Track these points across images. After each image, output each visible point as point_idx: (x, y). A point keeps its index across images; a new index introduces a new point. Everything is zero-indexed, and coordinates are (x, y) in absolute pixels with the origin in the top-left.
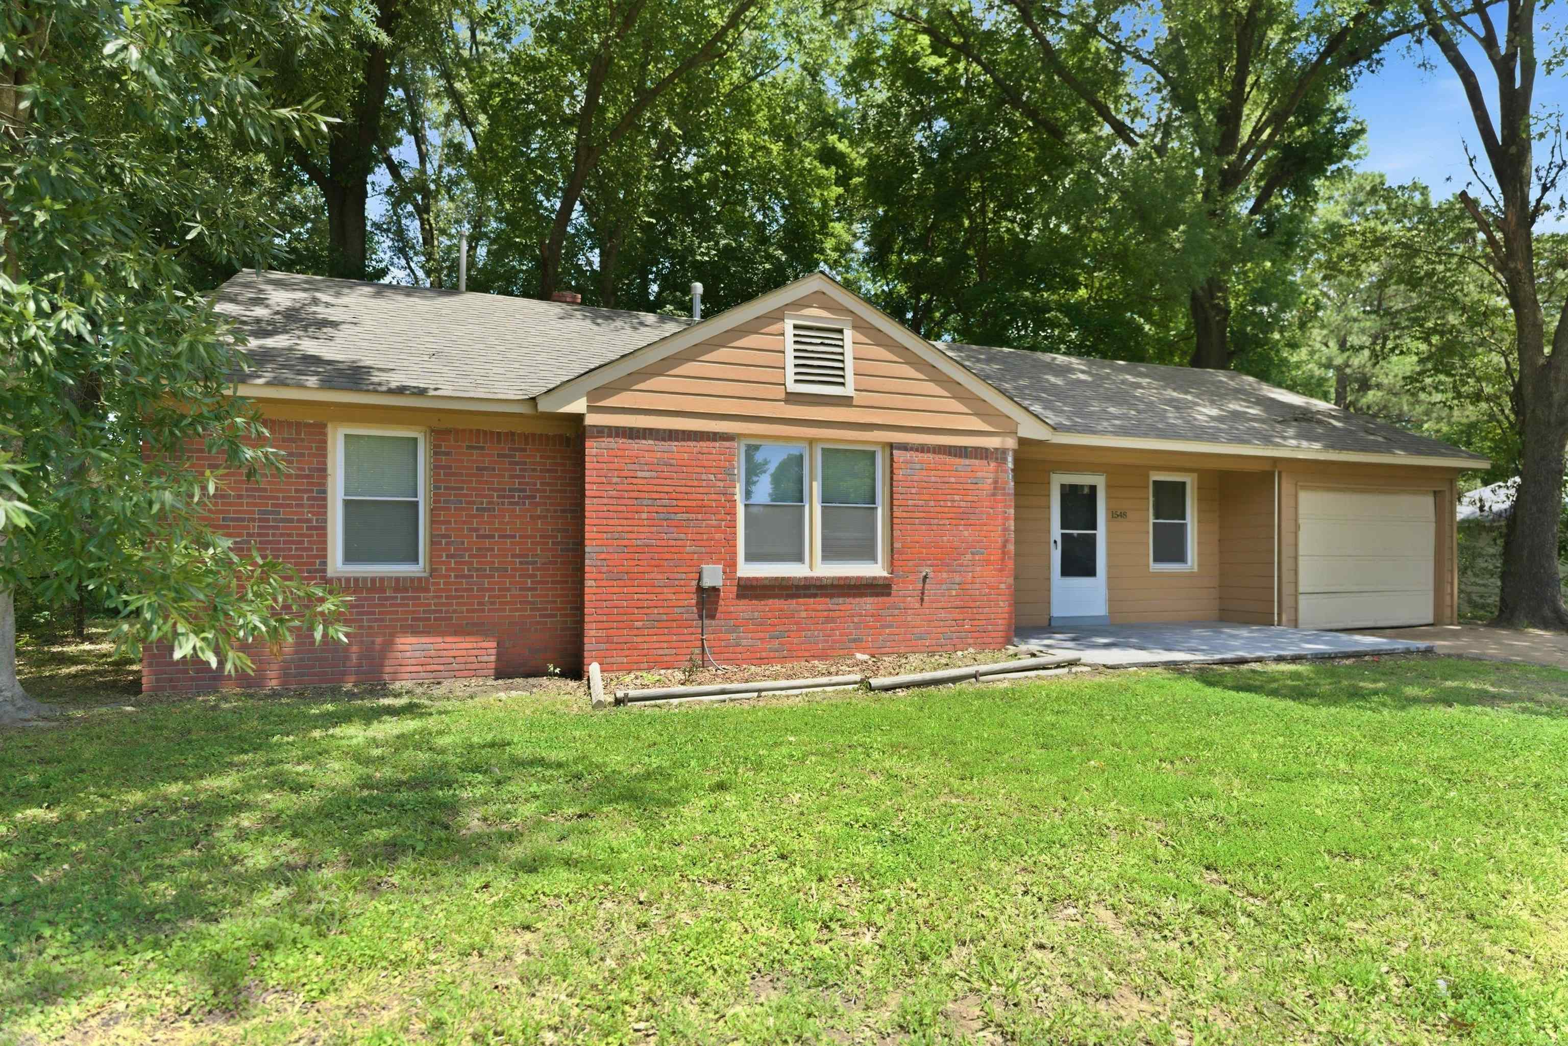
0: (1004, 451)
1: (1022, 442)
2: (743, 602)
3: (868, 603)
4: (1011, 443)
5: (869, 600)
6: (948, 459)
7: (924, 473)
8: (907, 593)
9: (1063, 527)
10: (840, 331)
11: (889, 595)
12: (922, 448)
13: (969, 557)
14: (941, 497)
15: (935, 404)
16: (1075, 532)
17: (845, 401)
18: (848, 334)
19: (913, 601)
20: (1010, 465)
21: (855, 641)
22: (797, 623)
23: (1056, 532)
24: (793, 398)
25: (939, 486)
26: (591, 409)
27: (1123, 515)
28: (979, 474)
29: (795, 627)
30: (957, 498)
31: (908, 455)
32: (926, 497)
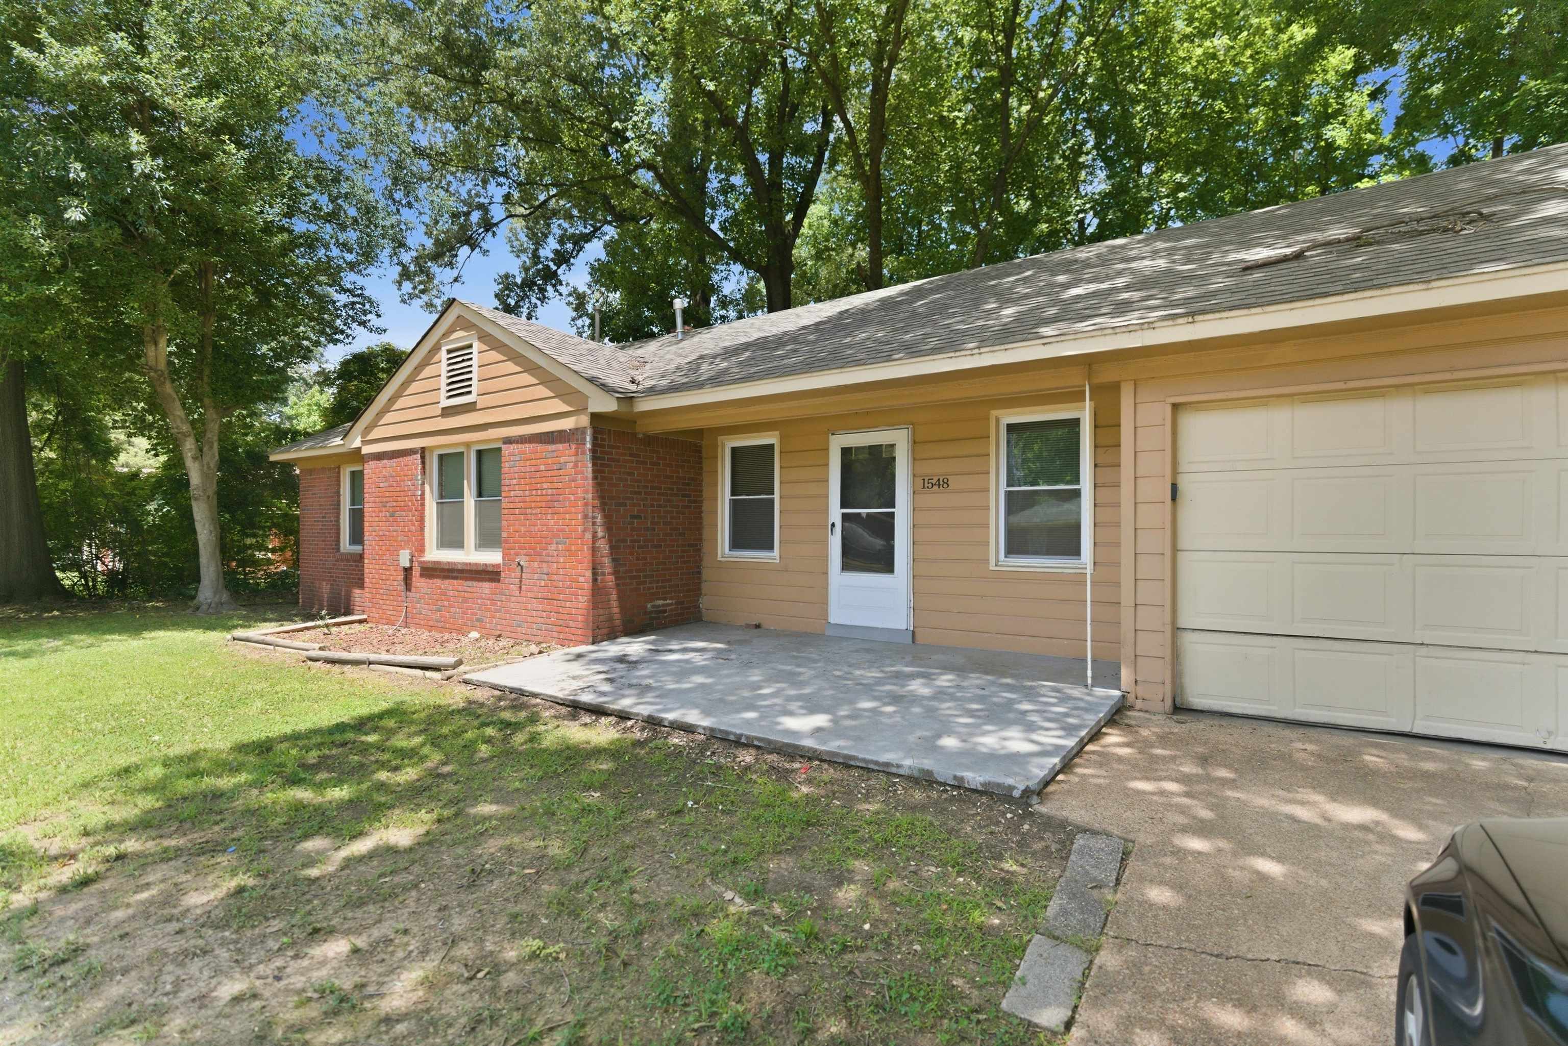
0: (583, 431)
2: (423, 580)
3: (485, 587)
4: (584, 421)
5: (486, 584)
6: (540, 447)
7: (522, 463)
8: (509, 578)
9: (843, 507)
10: (470, 346)
11: (499, 581)
12: (522, 440)
13: (554, 547)
14: (534, 487)
15: (528, 394)
16: (864, 511)
17: (470, 408)
18: (476, 346)
19: (514, 588)
20: (588, 446)
21: (478, 620)
22: (448, 600)
23: (836, 513)
24: (447, 412)
25: (533, 475)
26: (364, 442)
27: (942, 483)
28: (562, 460)
29: (446, 603)
30: (545, 486)
31: (513, 446)
32: (523, 487)
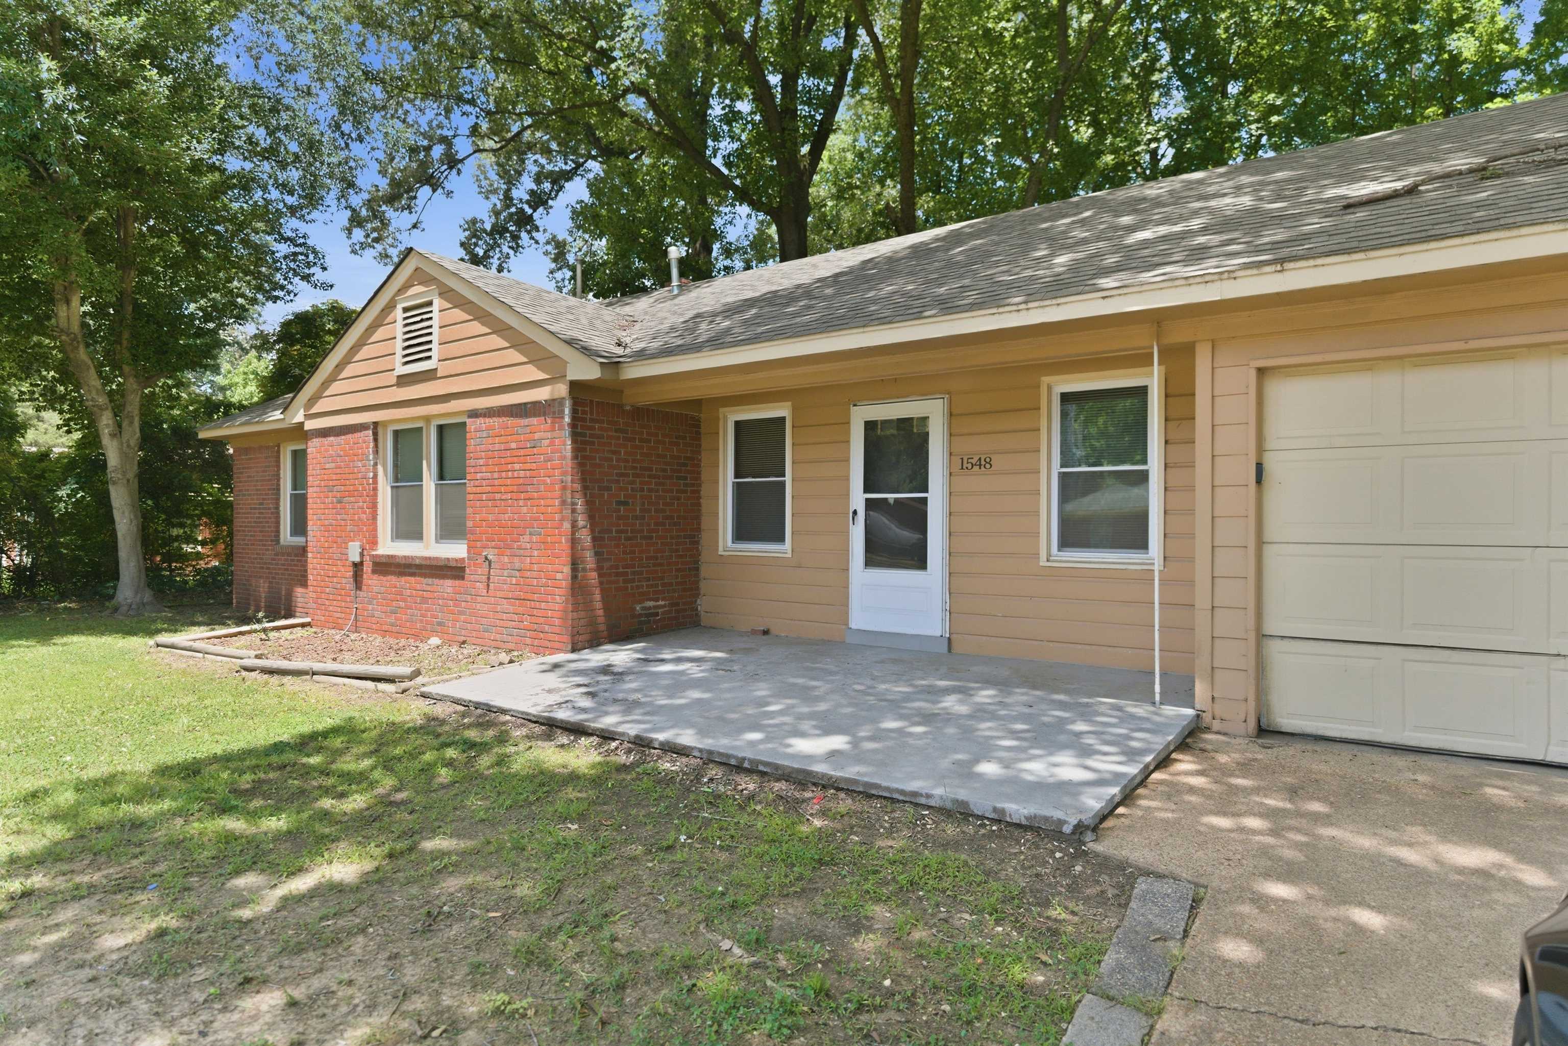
0: (561, 401)
1: (575, 386)
2: (376, 577)
3: (447, 586)
4: (562, 390)
5: (449, 582)
6: (510, 421)
7: (490, 440)
8: (475, 574)
9: (866, 491)
10: (430, 303)
11: (463, 578)
12: (490, 413)
13: (527, 538)
14: (504, 468)
15: (497, 358)
16: (891, 496)
17: (429, 375)
18: (437, 303)
19: (481, 586)
20: (567, 419)
21: (439, 624)
22: (405, 600)
23: (858, 498)
24: (404, 380)
25: (503, 454)
26: (308, 417)
27: (984, 463)
28: (537, 436)
29: (402, 604)
30: (516, 466)
31: (479, 421)
32: (491, 468)
